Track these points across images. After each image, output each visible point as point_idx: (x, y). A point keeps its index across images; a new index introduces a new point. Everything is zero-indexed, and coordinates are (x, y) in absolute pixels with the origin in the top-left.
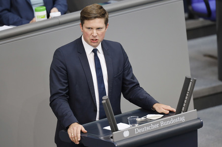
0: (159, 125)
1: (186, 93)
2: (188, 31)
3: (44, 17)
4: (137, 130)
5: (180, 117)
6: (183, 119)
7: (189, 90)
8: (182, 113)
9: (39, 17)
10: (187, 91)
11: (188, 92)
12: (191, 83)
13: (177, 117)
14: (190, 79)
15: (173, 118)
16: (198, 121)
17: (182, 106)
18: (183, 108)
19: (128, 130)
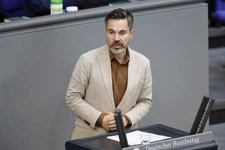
0: (172, 145)
1: (203, 113)
2: (210, 39)
3: (60, 11)
4: (148, 148)
5: (194, 138)
6: (197, 141)
7: (206, 110)
8: (197, 134)
9: (55, 10)
10: (204, 111)
11: (205, 113)
12: (209, 103)
13: (191, 138)
14: (208, 99)
15: (187, 139)
16: (213, 144)
17: (198, 127)
18: (199, 129)
19: (139, 147)
